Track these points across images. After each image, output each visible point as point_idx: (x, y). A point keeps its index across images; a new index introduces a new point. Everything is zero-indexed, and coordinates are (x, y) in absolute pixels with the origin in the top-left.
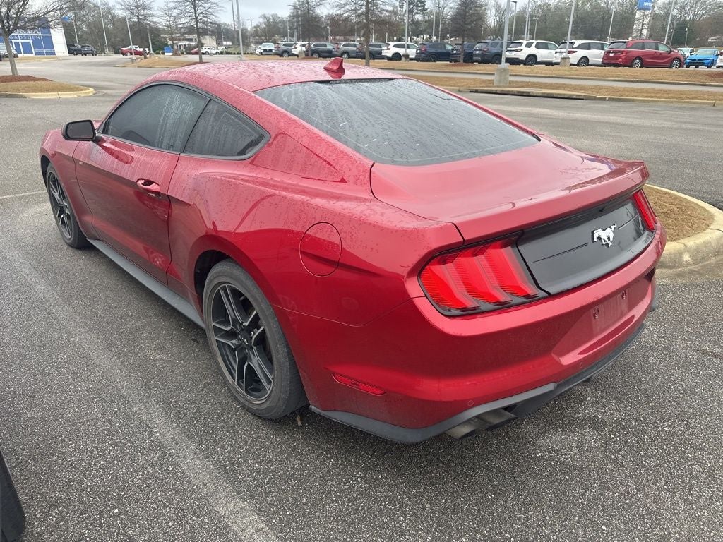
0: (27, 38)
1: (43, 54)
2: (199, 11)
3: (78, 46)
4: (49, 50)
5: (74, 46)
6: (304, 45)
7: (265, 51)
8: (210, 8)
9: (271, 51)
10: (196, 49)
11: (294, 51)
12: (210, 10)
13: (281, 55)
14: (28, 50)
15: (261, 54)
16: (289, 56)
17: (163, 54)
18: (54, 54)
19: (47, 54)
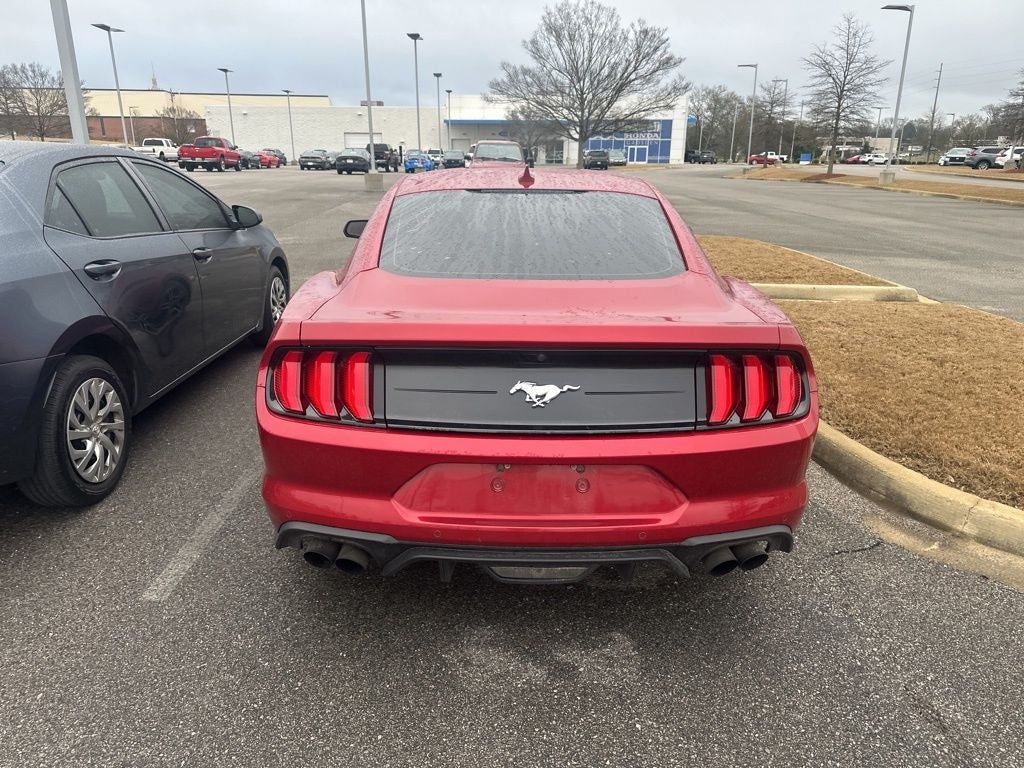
0: (644, 143)
1: (655, 161)
2: (845, 105)
3: (698, 152)
4: (664, 158)
5: (694, 152)
6: (1017, 152)
7: (952, 159)
8: (863, 99)
9: (962, 159)
10: (856, 157)
11: (1000, 161)
12: (862, 103)
13: (975, 167)
14: (641, 158)
15: (946, 164)
16: (990, 167)
17: (798, 162)
18: (668, 161)
19: (661, 161)
